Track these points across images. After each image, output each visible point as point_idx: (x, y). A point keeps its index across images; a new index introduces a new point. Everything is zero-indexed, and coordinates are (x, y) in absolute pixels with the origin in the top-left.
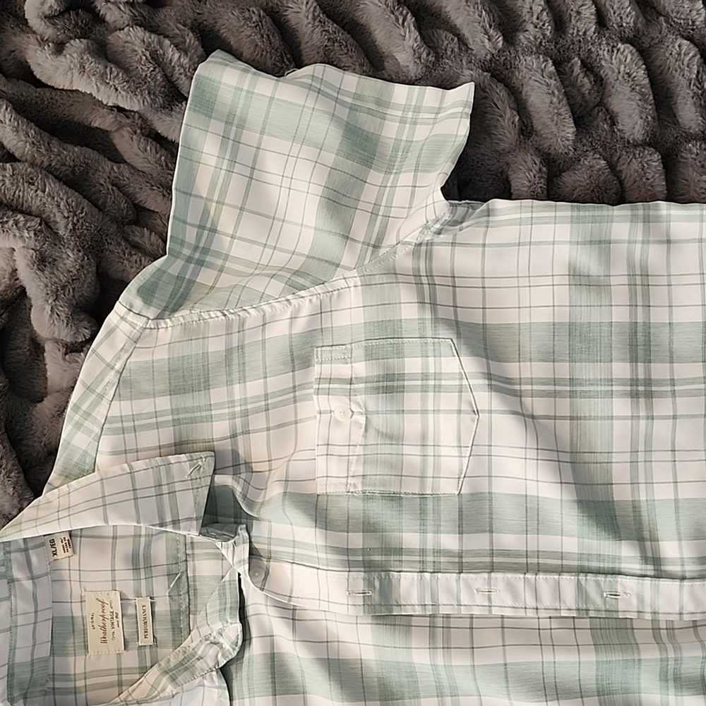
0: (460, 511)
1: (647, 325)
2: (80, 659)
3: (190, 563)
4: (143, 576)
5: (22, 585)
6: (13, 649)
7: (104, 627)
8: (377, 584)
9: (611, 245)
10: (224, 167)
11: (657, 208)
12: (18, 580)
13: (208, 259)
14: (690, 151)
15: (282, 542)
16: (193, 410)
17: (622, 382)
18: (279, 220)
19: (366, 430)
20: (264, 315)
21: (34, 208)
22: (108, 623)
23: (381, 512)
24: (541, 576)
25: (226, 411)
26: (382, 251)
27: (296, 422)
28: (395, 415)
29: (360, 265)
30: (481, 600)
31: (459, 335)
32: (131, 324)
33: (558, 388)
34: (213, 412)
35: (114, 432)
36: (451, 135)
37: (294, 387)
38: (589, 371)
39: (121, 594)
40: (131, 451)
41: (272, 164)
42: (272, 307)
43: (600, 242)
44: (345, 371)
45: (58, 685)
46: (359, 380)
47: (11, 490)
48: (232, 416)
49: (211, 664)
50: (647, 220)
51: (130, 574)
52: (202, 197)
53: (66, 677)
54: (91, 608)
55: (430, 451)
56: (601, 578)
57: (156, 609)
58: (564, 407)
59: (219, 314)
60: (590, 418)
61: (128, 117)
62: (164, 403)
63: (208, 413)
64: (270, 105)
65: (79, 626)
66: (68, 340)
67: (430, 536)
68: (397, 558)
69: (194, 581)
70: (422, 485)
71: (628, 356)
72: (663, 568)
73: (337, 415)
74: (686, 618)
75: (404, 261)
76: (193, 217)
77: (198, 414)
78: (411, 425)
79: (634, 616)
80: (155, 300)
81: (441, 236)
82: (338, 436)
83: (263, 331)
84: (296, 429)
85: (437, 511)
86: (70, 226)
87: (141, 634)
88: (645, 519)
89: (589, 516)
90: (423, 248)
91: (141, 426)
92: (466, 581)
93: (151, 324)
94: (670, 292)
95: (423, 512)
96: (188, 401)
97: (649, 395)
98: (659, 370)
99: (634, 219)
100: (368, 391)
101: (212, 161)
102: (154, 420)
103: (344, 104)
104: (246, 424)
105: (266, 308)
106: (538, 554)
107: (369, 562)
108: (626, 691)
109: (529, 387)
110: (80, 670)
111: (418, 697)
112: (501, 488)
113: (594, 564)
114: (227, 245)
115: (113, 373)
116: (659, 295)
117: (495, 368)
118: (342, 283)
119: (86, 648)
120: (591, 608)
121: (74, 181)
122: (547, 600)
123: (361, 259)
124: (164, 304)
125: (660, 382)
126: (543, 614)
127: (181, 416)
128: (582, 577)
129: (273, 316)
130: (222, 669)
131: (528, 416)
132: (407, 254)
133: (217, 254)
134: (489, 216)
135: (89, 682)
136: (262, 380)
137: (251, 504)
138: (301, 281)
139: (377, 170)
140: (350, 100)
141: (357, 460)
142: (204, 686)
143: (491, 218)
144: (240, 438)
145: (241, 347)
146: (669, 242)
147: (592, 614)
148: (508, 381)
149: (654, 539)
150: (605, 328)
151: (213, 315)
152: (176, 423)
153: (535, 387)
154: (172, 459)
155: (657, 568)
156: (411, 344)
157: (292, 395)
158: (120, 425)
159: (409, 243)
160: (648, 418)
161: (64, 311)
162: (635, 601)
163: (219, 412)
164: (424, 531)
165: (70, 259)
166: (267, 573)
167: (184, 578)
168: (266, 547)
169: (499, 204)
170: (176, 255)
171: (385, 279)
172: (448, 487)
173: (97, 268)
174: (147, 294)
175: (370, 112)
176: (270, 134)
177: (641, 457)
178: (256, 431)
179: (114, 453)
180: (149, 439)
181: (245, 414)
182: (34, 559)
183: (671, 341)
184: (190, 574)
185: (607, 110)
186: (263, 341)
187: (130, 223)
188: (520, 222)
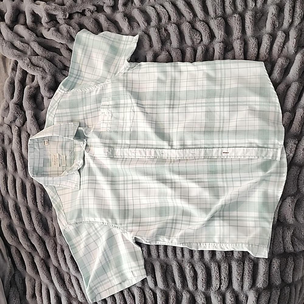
0: (130, 135)
1: (174, 92)
2: (49, 168)
3: (75, 149)
4: (64, 150)
5: (37, 150)
6: (34, 163)
7: (55, 161)
8: (111, 151)
9: (167, 73)
10: (83, 56)
11: (178, 63)
12: (36, 149)
13: (80, 78)
14: (188, 49)
15: (93, 143)
16: (75, 112)
17: (167, 105)
18: (95, 68)
19: (112, 117)
20: (90, 90)
21: (41, 66)
22: (56, 160)
23: (113, 135)
24: (147, 149)
25: (82, 113)
26: (116, 75)
27: (98, 116)
28: (118, 113)
29: (111, 78)
30: (134, 155)
31: (131, 94)
32: (61, 92)
33: (153, 106)
34: (79, 113)
35: (57, 117)
36: (133, 47)
37: (97, 107)
38: (160, 102)
39: (59, 154)
40: (61, 122)
41: (94, 55)
42: (92, 88)
43: (164, 72)
44: (107, 103)
45: (44, 173)
46: (110, 105)
47: (35, 129)
48: (83, 114)
49: (76, 169)
50: (175, 66)
51: (61, 150)
52: (78, 63)
53: (46, 172)
54: (52, 157)
55: (125, 121)
56: (160, 150)
57: (67, 158)
58: (155, 111)
59: (80, 90)
60: (160, 113)
61: (63, 45)
62: (68, 110)
63: (78, 113)
64: (93, 41)
65: (50, 161)
66: (48, 96)
67: (124, 140)
68: (116, 145)
69: (75, 152)
70: (123, 129)
71: (169, 99)
72: (173, 147)
73: (106, 113)
74: (177, 158)
75: (121, 77)
76: (76, 68)
77: (76, 114)
78: (121, 115)
79: (166, 158)
80: (67, 87)
81: (129, 71)
82: (106, 118)
83: (90, 94)
84: (98, 118)
85: (125, 135)
86: (49, 70)
87: (63, 164)
88: (171, 137)
89: (157, 136)
90: (126, 74)
91: (63, 116)
92: (130, 150)
93: (66, 92)
94: (180, 84)
95: (122, 135)
96: (74, 110)
97: (173, 108)
98: (176, 102)
99: (171, 66)
100: (111, 108)
101: (80, 55)
102: (66, 115)
103: (111, 40)
104: (87, 116)
105: (91, 88)
106: (147, 145)
107: (110, 146)
108: (163, 175)
109: (147, 106)
110: (49, 170)
111: (119, 176)
112: (140, 129)
113: (159, 147)
114: (84, 74)
115: (57, 103)
116: (177, 84)
117: (139, 102)
118: (107, 83)
119: (51, 166)
120: (157, 156)
121: (51, 60)
122: (148, 155)
123: (112, 77)
124: (69, 88)
125: (176, 105)
126: (146, 158)
127: (72, 114)
128: (156, 150)
129: (92, 90)
130: (78, 170)
131: (146, 113)
132: (122, 75)
133: (82, 77)
134: (140, 66)
135: (51, 173)
136: (90, 106)
137: (86, 134)
138: (98, 82)
139: (118, 56)
140: (112, 40)
141: (109, 124)
142: (74, 174)
143: (141, 67)
144: (86, 120)
145: (85, 98)
146: (180, 72)
147: (157, 158)
148: (142, 105)
149: (172, 141)
150: (165, 92)
151: (79, 90)
152: (71, 115)
153: (148, 106)
154: (70, 123)
155: (172, 147)
156: (122, 96)
157: (97, 109)
158: (58, 115)
159: (122, 73)
160: (172, 113)
161: (47, 89)
162: (167, 155)
163: (80, 113)
164: (122, 139)
165: (49, 77)
166: (90, 150)
167: (73, 152)
168: (90, 144)
169: (142, 63)
170: (72, 76)
171: (116, 81)
172: (128, 129)
173: (55, 80)
174: (65, 85)
175: (117, 42)
176: (94, 48)
177: (171, 122)
178: (89, 118)
179: (57, 122)
180: (65, 119)
181: (86, 114)
182: (40, 145)
183: (180, 95)
184: (75, 151)
185: (170, 40)
186: (90, 96)
187: (63, 70)
188: (146, 67)
